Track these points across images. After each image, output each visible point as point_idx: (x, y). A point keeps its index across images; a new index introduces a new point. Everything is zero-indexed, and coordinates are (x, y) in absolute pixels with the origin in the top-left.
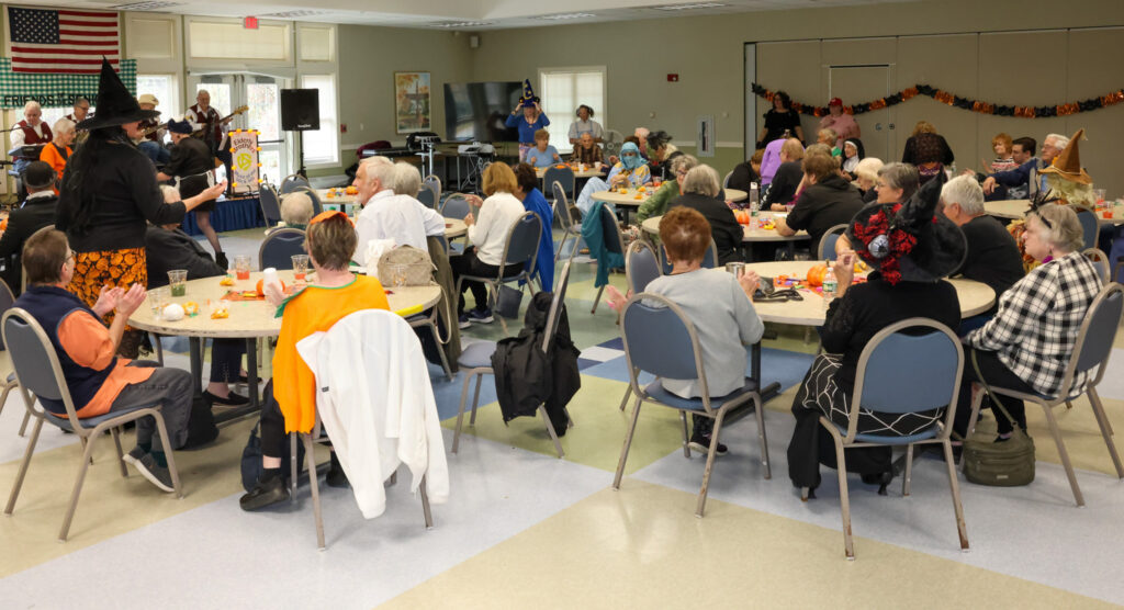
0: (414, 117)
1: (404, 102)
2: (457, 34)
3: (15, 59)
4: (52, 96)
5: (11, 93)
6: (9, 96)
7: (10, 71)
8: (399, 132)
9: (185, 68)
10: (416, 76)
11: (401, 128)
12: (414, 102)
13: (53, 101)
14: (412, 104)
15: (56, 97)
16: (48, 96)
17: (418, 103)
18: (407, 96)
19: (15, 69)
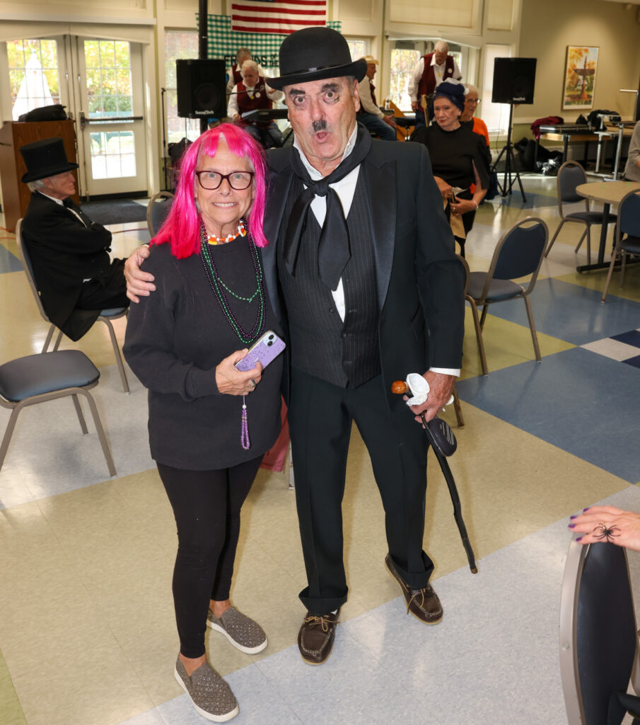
0: (579, 93)
1: (572, 78)
2: (629, 7)
3: (236, 18)
4: (266, 57)
5: (230, 53)
6: (228, 56)
7: (230, 30)
8: (566, 107)
9: (384, 32)
10: (586, 51)
11: (568, 103)
12: (581, 77)
13: (266, 62)
14: (578, 80)
15: (269, 59)
16: (262, 56)
17: (584, 79)
18: (576, 71)
19: (235, 28)
